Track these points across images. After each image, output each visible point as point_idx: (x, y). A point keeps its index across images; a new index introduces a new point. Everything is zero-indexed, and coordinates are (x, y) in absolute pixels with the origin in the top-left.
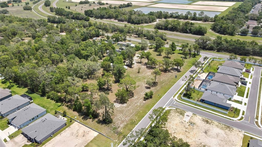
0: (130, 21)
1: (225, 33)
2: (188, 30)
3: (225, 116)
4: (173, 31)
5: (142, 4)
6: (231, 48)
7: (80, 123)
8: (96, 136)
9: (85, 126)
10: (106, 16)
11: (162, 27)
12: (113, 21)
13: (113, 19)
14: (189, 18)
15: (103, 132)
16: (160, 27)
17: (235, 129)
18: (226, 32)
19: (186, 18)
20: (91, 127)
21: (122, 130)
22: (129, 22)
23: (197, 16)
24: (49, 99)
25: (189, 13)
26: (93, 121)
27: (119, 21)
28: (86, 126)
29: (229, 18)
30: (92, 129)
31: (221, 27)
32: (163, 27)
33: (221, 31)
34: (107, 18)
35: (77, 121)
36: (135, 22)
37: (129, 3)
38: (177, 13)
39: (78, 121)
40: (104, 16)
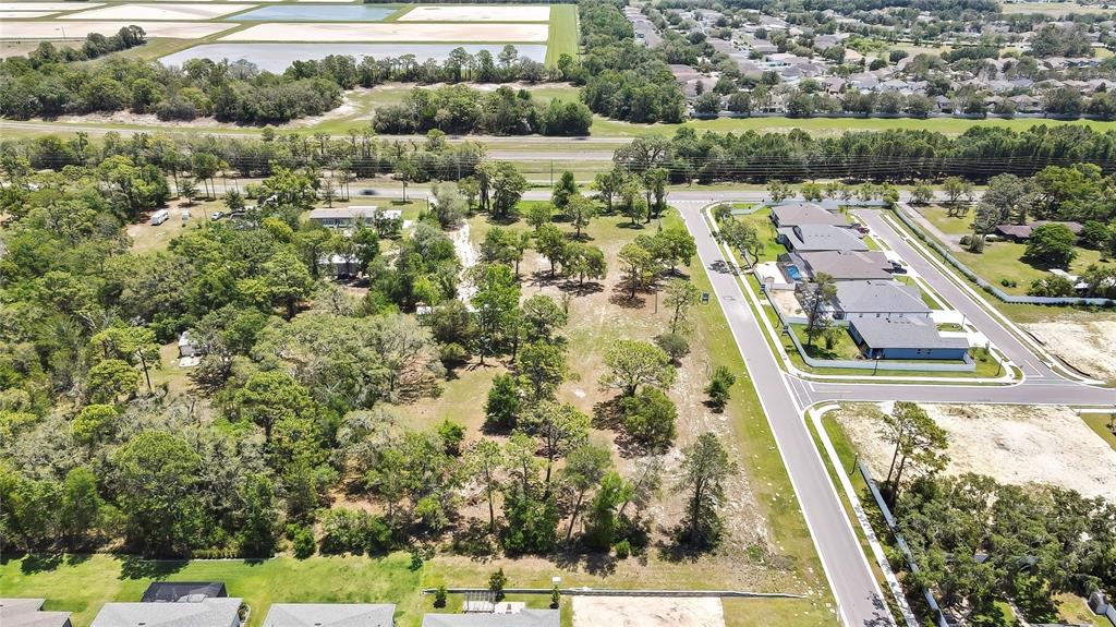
0: (227, 112)
1: (651, 116)
2: (525, 121)
3: (980, 380)
4: (464, 132)
5: (176, 29)
6: (742, 163)
7: (599, 594)
8: (722, 613)
9: (635, 595)
10: (77, 99)
11: (408, 123)
12: (127, 122)
13: (125, 113)
14: (463, 75)
15: (732, 585)
16: (403, 122)
17: (1044, 407)
18: (652, 111)
19: (453, 76)
20: (663, 587)
21: (782, 548)
22: (224, 118)
23: (496, 62)
24: (316, 557)
25: (460, 55)
26: (644, 562)
27: (166, 116)
28: (643, 594)
29: (609, 61)
30: (675, 595)
31: (628, 96)
32: (413, 123)
33: (633, 110)
34: (82, 111)
35: (578, 594)
36: (260, 112)
37: (124, 28)
38: (410, 57)
39: (585, 589)
40: (62, 100)
